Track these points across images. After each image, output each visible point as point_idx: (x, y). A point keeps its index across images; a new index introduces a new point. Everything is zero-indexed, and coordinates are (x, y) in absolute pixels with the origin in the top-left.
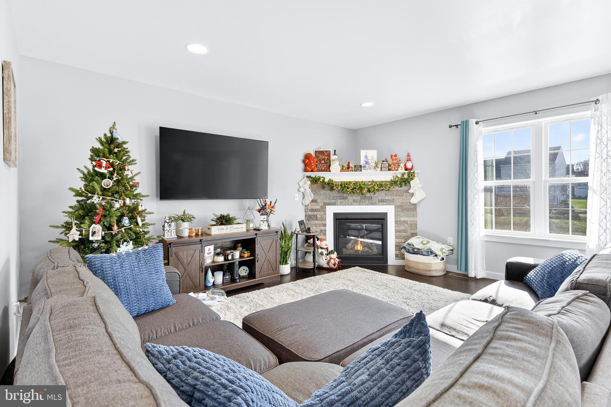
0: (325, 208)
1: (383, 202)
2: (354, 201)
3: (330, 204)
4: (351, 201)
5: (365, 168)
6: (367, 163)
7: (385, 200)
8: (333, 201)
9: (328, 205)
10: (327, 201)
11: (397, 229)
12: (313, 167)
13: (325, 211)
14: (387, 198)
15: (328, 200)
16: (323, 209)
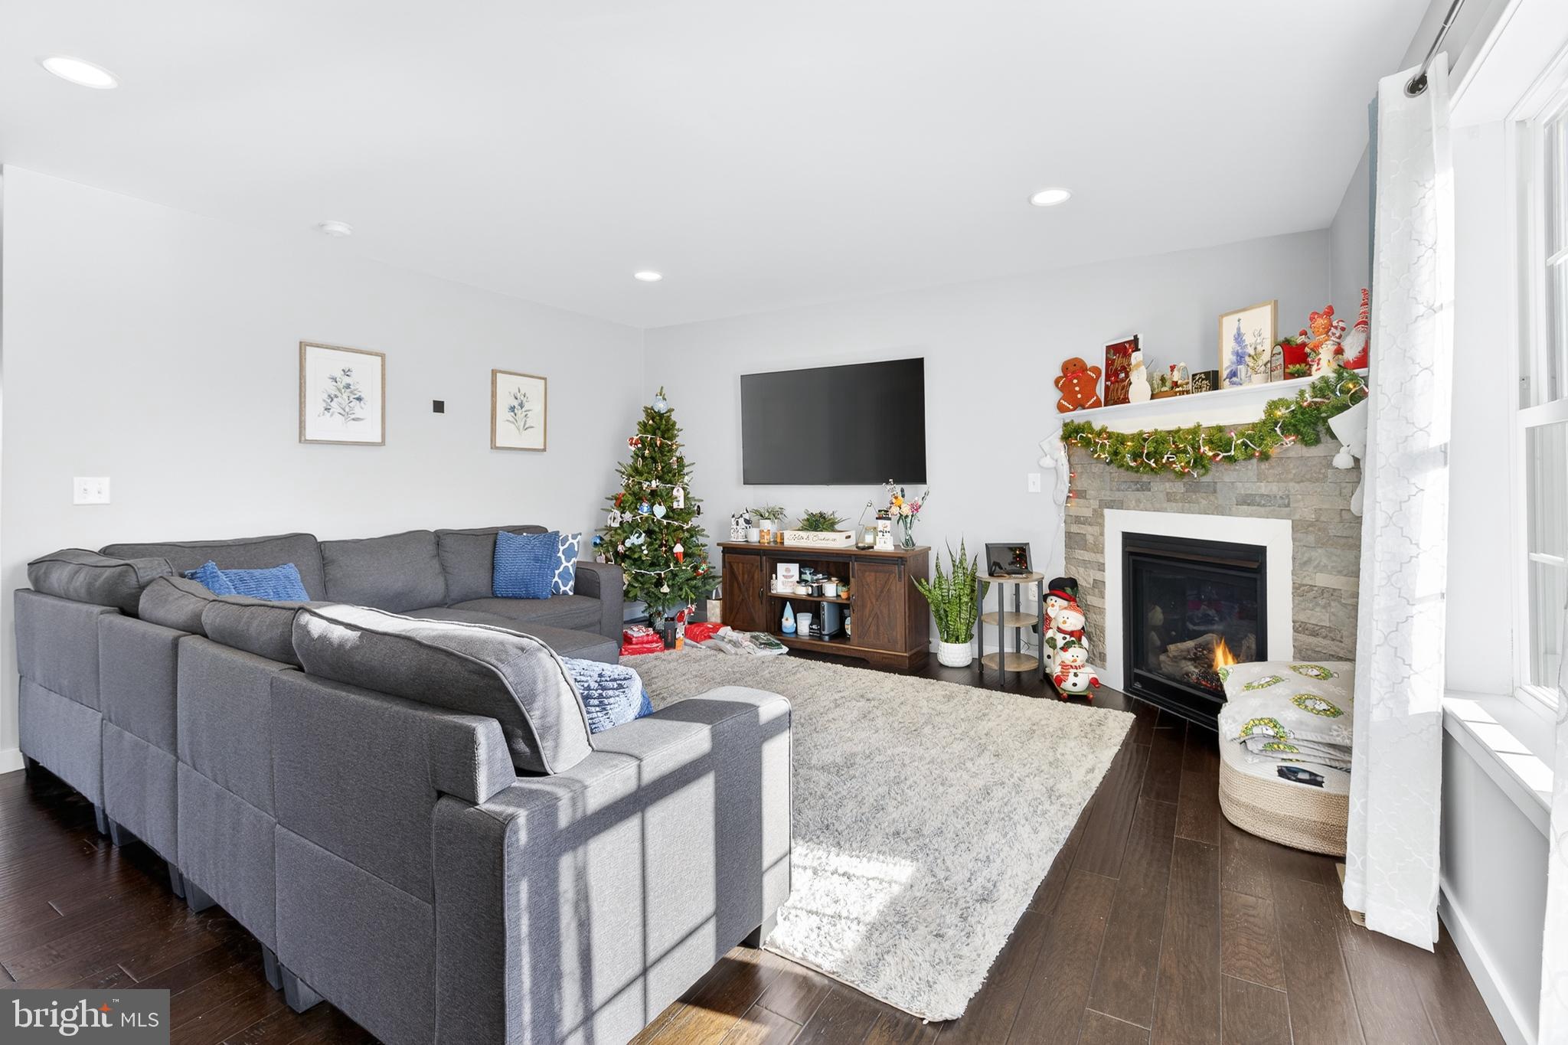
0: (1102, 516)
1: (1250, 503)
2: (1170, 498)
3: (1113, 505)
4: (1162, 496)
5: (1234, 379)
6: (1240, 358)
7: (1257, 499)
8: (1118, 495)
9: (1108, 508)
10: (1107, 495)
11: (1302, 617)
12: (1079, 396)
13: (1102, 525)
14: (1264, 488)
15: (1108, 493)
16: (1098, 519)
